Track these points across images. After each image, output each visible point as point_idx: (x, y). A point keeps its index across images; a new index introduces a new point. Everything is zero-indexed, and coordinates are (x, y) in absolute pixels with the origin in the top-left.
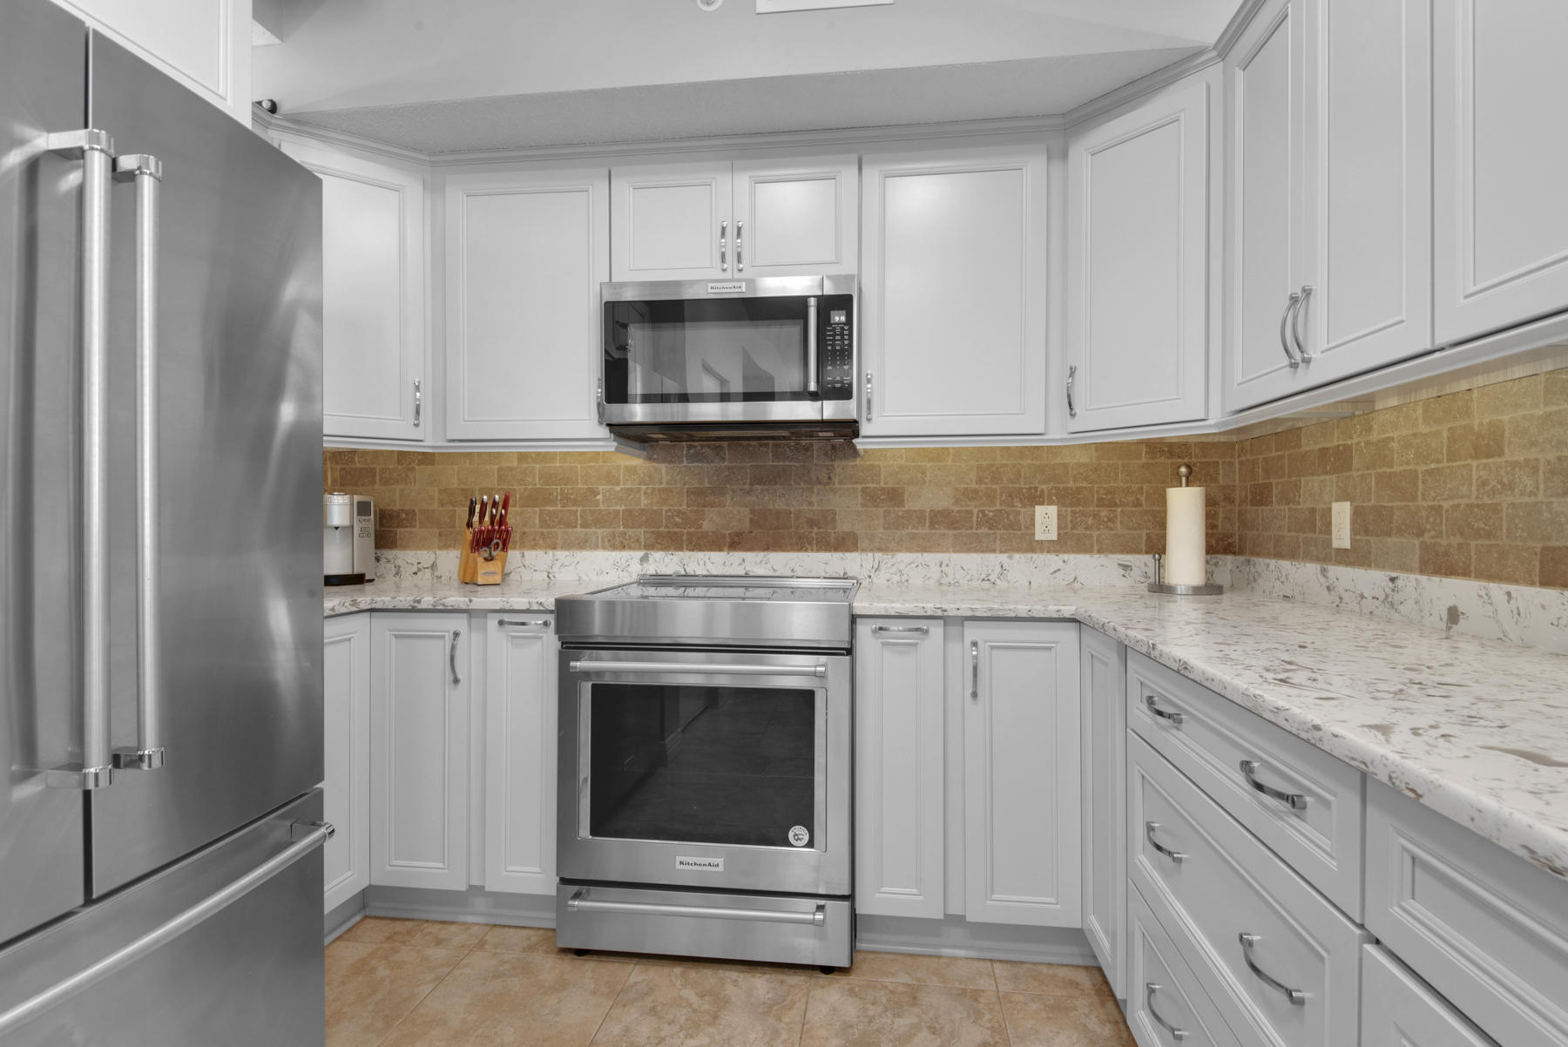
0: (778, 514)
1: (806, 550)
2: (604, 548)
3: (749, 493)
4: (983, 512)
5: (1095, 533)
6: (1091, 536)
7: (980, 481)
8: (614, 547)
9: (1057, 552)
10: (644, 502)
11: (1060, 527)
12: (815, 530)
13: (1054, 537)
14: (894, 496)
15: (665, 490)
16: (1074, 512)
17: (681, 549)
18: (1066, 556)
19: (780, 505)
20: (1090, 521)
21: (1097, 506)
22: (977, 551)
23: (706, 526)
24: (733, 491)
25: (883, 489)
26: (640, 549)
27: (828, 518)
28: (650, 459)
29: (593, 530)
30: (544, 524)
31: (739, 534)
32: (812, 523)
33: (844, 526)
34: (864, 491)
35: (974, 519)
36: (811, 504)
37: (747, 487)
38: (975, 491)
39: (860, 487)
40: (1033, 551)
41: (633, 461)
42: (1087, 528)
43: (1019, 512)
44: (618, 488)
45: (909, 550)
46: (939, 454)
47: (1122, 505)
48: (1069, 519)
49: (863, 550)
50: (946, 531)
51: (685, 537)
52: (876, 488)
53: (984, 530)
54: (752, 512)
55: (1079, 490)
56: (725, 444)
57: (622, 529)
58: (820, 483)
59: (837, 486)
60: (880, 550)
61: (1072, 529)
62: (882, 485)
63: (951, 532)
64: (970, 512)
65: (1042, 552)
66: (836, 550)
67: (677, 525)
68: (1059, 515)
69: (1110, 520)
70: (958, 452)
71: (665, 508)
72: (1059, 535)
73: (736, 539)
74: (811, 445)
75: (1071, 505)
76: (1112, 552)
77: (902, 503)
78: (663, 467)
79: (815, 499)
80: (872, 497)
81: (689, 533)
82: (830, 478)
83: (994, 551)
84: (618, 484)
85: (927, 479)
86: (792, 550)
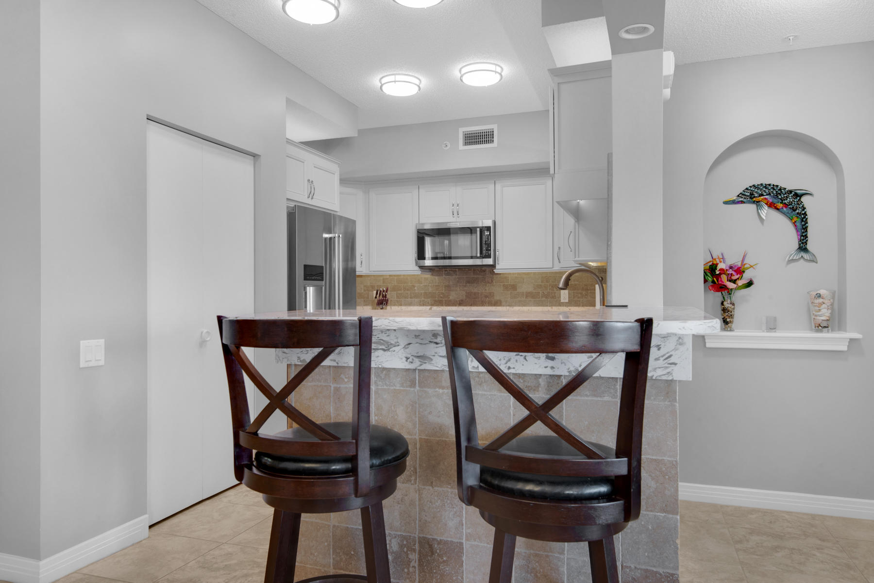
0: (475, 294)
1: (484, 306)
2: (417, 305)
3: (465, 286)
4: (543, 292)
5: (581, 300)
6: (580, 301)
7: (542, 282)
8: (420, 305)
9: (568, 306)
10: (430, 290)
11: (569, 298)
12: (487, 299)
13: (567, 301)
14: (514, 287)
15: (437, 286)
16: (573, 292)
17: (443, 306)
18: (570, 308)
19: (475, 290)
20: (579, 295)
21: (582, 290)
22: (541, 306)
23: (451, 298)
24: (460, 285)
25: (510, 285)
26: (429, 306)
27: (491, 295)
28: (432, 275)
29: (413, 299)
30: (398, 297)
31: (462, 300)
32: (486, 297)
33: (497, 298)
34: (504, 285)
35: (540, 295)
36: (486, 290)
37: (465, 284)
38: (541, 285)
39: (502, 284)
40: (560, 306)
41: (428, 276)
42: (578, 298)
43: (555, 293)
44: (422, 285)
45: (519, 306)
46: (528, 274)
47: (590, 290)
48: (572, 294)
49: (504, 306)
50: (531, 299)
51: (444, 302)
52: (508, 285)
53: (544, 299)
54: (466, 293)
55: (576, 285)
56: (457, 270)
57: (423, 299)
58: (489, 283)
59: (495, 284)
60: (509, 306)
61: (573, 298)
62: (509, 283)
63: (533, 300)
64: (539, 293)
65: (563, 306)
66: (494, 306)
67: (441, 297)
68: (569, 293)
69: (586, 295)
70: (534, 273)
71: (437, 292)
72: (569, 300)
73: (461, 302)
74: (486, 270)
75: (573, 290)
76: (587, 306)
77: (516, 290)
78: (437, 277)
79: (487, 288)
80: (506, 287)
81: (445, 300)
82: (492, 281)
83: (547, 306)
84: (422, 284)
85: (525, 281)
86: (480, 306)
